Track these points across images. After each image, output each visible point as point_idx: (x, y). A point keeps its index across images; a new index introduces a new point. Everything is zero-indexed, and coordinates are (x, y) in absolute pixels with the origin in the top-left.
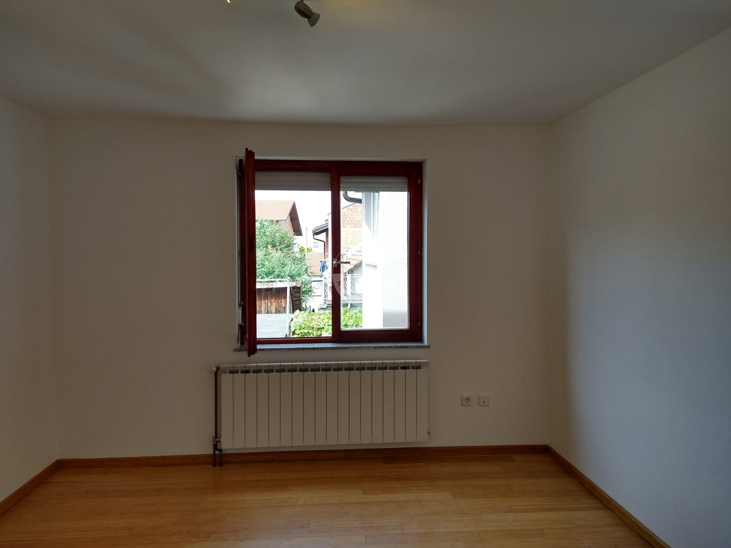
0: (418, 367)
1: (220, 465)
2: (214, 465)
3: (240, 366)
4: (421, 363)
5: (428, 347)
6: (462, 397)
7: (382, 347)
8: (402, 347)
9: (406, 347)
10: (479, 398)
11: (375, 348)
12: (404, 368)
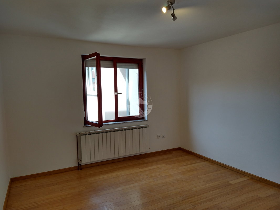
0: (146, 127)
1: (81, 169)
2: (79, 170)
3: (88, 132)
4: (147, 126)
5: (147, 120)
6: (157, 136)
7: (134, 122)
8: (140, 121)
9: (141, 121)
10: (162, 135)
11: (132, 122)
12: (142, 128)
